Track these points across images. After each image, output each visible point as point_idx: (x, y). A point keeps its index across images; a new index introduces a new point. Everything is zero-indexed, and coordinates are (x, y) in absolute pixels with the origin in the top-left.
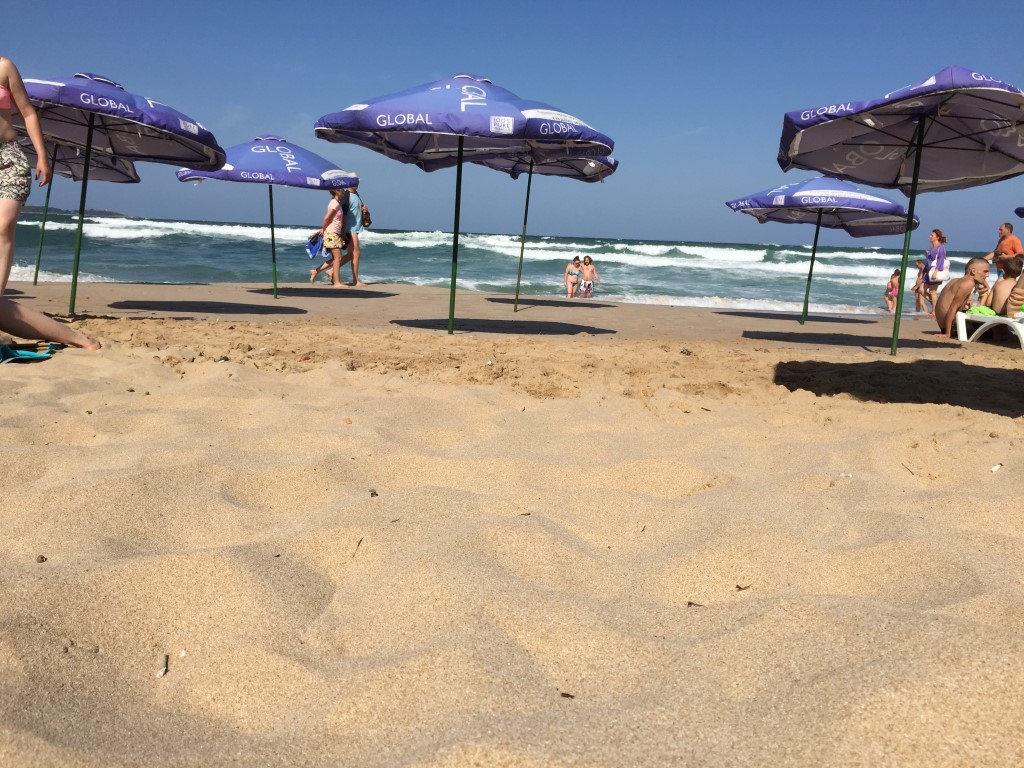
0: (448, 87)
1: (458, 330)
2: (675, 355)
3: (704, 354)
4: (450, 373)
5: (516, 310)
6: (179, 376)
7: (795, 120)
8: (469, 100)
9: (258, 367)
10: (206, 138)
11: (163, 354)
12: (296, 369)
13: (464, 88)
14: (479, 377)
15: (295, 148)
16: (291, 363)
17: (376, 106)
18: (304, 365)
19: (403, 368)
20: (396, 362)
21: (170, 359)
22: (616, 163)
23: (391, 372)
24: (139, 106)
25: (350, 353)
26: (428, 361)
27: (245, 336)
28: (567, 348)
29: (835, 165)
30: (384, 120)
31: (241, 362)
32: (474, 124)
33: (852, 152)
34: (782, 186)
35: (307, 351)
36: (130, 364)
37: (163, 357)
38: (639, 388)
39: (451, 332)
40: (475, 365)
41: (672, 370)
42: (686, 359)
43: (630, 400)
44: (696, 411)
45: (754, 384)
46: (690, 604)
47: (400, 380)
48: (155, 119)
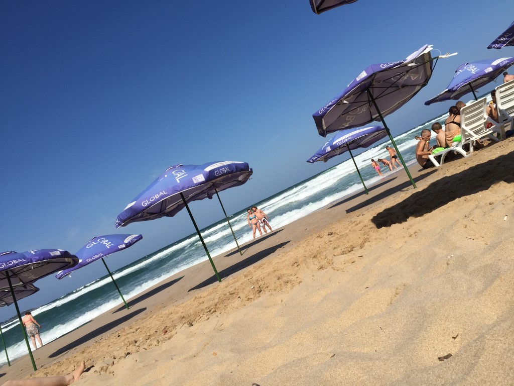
0: (166, 176)
1: (222, 278)
2: (327, 238)
3: (338, 231)
4: (237, 302)
5: (242, 255)
6: (112, 375)
7: (317, 115)
8: (179, 177)
9: (146, 349)
10: (65, 254)
12: (164, 340)
13: (173, 173)
14: (252, 297)
15: (106, 237)
16: (161, 338)
17: (139, 200)
18: (167, 335)
19: (214, 312)
20: (209, 310)
21: (102, 369)
22: (251, 170)
23: (211, 317)
24: (27, 256)
25: (184, 317)
26: (222, 301)
27: (128, 336)
28: (278, 260)
29: (344, 124)
30: (145, 204)
31: (137, 351)
33: (348, 116)
34: (326, 143)
35: (163, 328)
36: (85, 382)
37: (98, 369)
38: (323, 263)
39: (220, 281)
40: (246, 292)
41: (332, 245)
42: (333, 237)
43: (325, 270)
44: (357, 260)
45: (371, 233)
46: (439, 358)
47: (218, 318)
48: (37, 258)
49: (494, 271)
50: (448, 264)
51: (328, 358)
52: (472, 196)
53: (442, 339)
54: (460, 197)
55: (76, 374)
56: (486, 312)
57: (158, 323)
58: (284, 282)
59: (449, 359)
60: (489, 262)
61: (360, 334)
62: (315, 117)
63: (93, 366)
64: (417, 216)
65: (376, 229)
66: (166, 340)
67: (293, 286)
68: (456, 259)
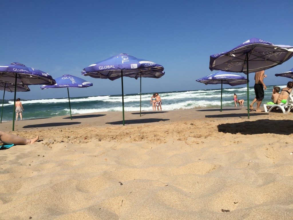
0: (118, 57)
1: (126, 124)
2: (189, 126)
3: (197, 124)
4: (128, 139)
5: (140, 116)
6: (50, 148)
7: (213, 57)
8: (124, 61)
9: (72, 143)
10: (49, 77)
11: (44, 142)
12: (83, 142)
13: (122, 57)
14: (137, 139)
15: (74, 77)
16: (82, 141)
17: (98, 64)
18: (86, 141)
19: (114, 139)
20: (112, 137)
21: (47, 143)
22: (164, 72)
23: (112, 141)
24: (30, 70)
25: (98, 135)
26: (121, 135)
27: (66, 133)
28: (158, 127)
29: (225, 68)
30: (101, 68)
31: (68, 142)
32: (126, 67)
33: (229, 64)
34: (210, 75)
35: (85, 136)
36: (35, 146)
37: (44, 143)
38: (182, 137)
39: (124, 125)
40: (135, 135)
41: (190, 130)
42: (193, 126)
43: (181, 142)
44: (200, 143)
45: (214, 133)
46: (222, 210)
47: (115, 143)
48: (35, 73)
49: (272, 178)
50: (248, 165)
51: (164, 185)
52: (278, 135)
53: (228, 201)
54: (271, 133)
55: (33, 141)
56: (258, 197)
57: (84, 133)
58: (157, 139)
59: (227, 212)
60: (272, 172)
61: (185, 181)
62: (211, 57)
63: (42, 140)
64: (242, 134)
65: (218, 132)
66: (84, 143)
67: (161, 143)
68: (254, 164)
